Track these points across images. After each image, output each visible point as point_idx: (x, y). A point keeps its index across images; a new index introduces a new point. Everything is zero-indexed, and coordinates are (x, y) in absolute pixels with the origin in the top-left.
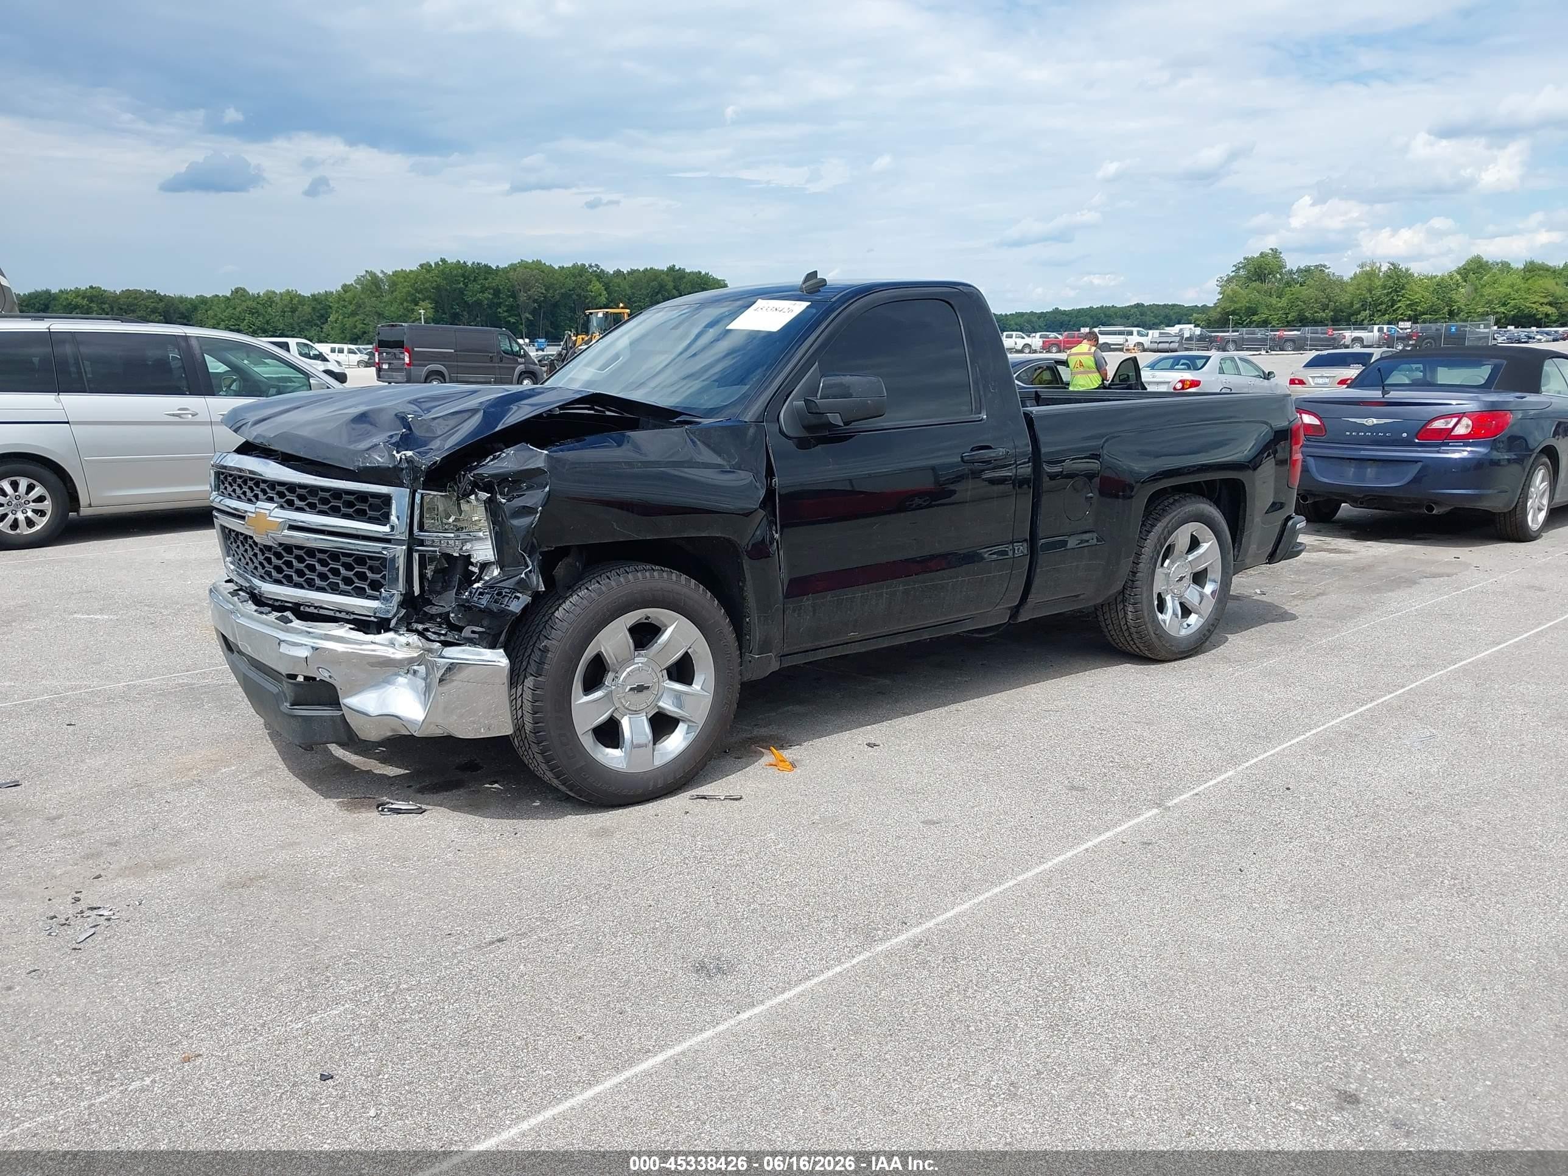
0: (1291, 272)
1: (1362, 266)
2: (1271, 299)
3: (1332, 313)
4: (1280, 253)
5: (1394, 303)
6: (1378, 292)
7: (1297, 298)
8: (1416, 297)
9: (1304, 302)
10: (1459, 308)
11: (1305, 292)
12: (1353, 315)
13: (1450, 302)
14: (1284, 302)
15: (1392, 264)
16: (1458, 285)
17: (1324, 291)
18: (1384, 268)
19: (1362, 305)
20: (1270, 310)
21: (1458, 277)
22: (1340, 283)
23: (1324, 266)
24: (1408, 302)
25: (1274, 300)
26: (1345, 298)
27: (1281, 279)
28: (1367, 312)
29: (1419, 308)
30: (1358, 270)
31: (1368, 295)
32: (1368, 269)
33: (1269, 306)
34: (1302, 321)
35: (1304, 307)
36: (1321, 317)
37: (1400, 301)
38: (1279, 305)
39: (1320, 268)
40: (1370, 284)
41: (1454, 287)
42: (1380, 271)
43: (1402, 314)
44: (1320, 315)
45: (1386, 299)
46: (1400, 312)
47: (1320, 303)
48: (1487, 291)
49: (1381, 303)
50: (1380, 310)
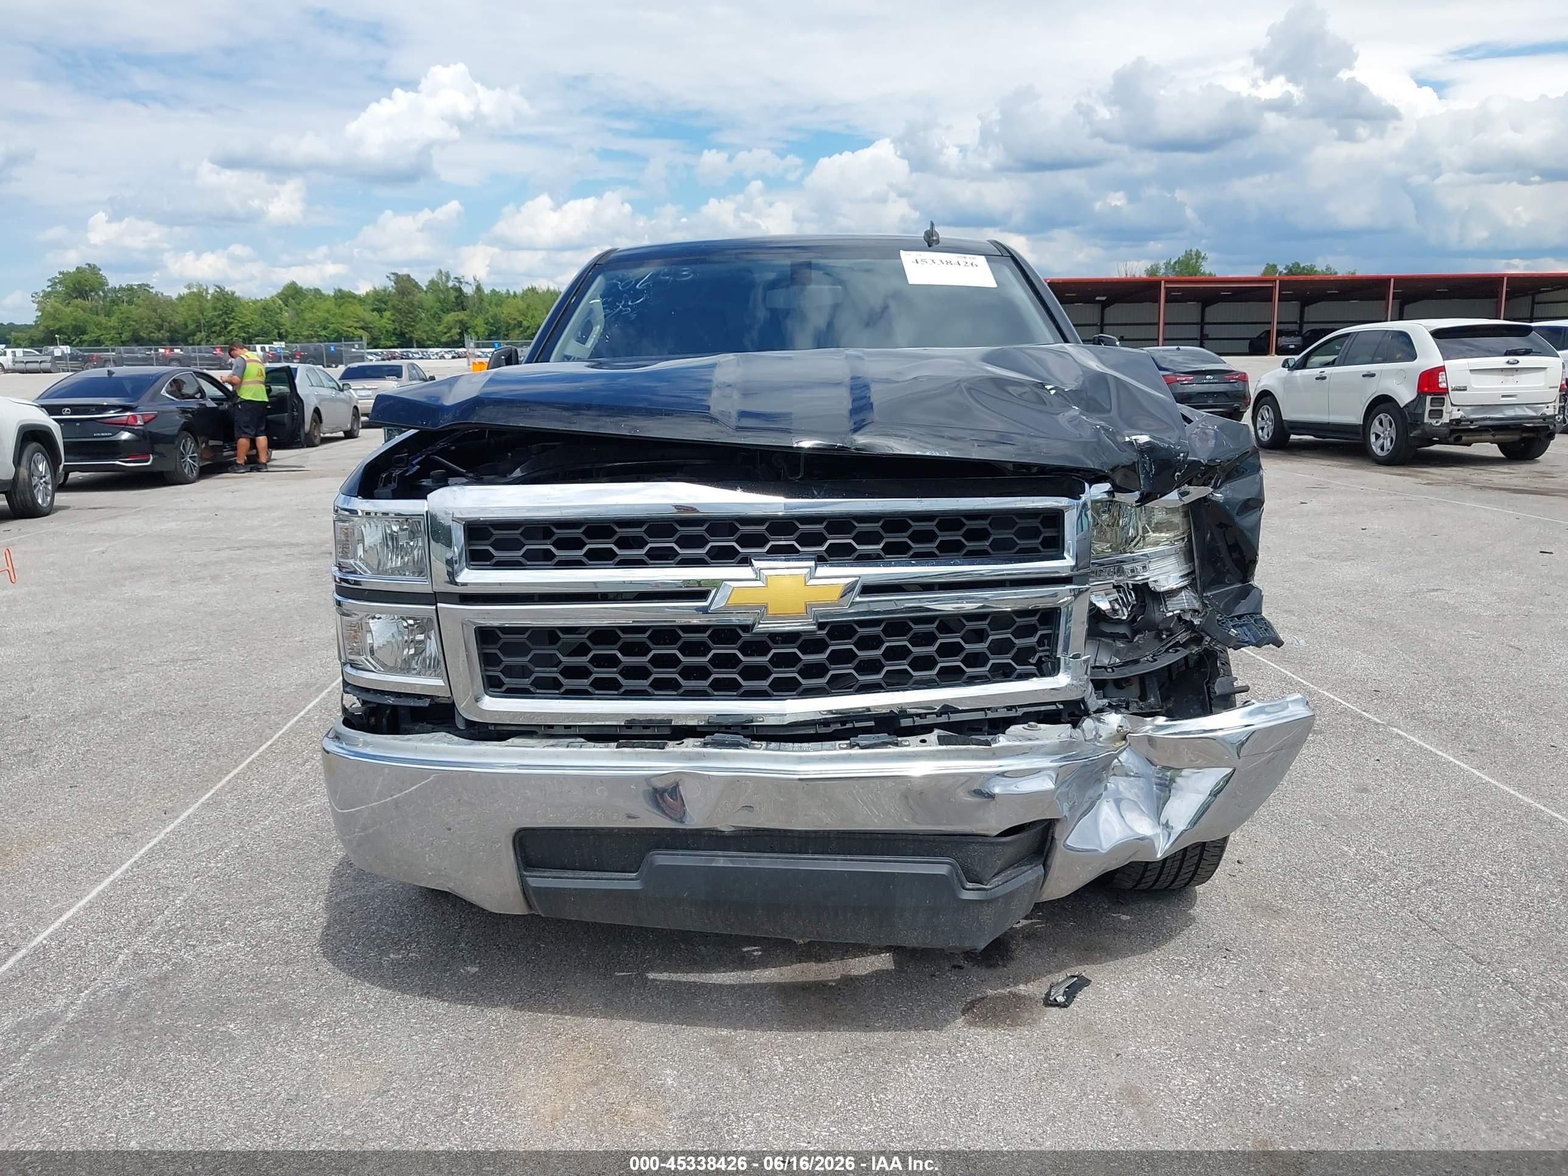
0: (114, 290)
1: (189, 287)
2: (99, 318)
3: (168, 334)
4: (100, 270)
5: (227, 325)
6: (210, 314)
7: (128, 317)
8: (247, 320)
9: (135, 321)
10: (286, 331)
11: (136, 312)
12: (189, 336)
13: (278, 326)
14: (113, 321)
15: (219, 287)
16: (281, 309)
17: (155, 311)
18: (211, 291)
19: (197, 326)
20: (100, 329)
21: (280, 302)
22: (169, 302)
23: (148, 285)
24: (240, 325)
25: (102, 319)
26: (178, 319)
27: (105, 297)
28: (203, 333)
29: (250, 330)
30: (186, 291)
31: (200, 316)
32: (195, 290)
33: (98, 325)
34: (138, 340)
35: (137, 327)
36: (158, 337)
37: (231, 323)
38: (109, 324)
39: (144, 287)
40: (200, 306)
41: (279, 311)
42: (207, 293)
43: (236, 336)
44: (157, 335)
45: (219, 321)
46: (234, 333)
47: (153, 323)
48: (307, 315)
49: (215, 325)
50: (215, 332)
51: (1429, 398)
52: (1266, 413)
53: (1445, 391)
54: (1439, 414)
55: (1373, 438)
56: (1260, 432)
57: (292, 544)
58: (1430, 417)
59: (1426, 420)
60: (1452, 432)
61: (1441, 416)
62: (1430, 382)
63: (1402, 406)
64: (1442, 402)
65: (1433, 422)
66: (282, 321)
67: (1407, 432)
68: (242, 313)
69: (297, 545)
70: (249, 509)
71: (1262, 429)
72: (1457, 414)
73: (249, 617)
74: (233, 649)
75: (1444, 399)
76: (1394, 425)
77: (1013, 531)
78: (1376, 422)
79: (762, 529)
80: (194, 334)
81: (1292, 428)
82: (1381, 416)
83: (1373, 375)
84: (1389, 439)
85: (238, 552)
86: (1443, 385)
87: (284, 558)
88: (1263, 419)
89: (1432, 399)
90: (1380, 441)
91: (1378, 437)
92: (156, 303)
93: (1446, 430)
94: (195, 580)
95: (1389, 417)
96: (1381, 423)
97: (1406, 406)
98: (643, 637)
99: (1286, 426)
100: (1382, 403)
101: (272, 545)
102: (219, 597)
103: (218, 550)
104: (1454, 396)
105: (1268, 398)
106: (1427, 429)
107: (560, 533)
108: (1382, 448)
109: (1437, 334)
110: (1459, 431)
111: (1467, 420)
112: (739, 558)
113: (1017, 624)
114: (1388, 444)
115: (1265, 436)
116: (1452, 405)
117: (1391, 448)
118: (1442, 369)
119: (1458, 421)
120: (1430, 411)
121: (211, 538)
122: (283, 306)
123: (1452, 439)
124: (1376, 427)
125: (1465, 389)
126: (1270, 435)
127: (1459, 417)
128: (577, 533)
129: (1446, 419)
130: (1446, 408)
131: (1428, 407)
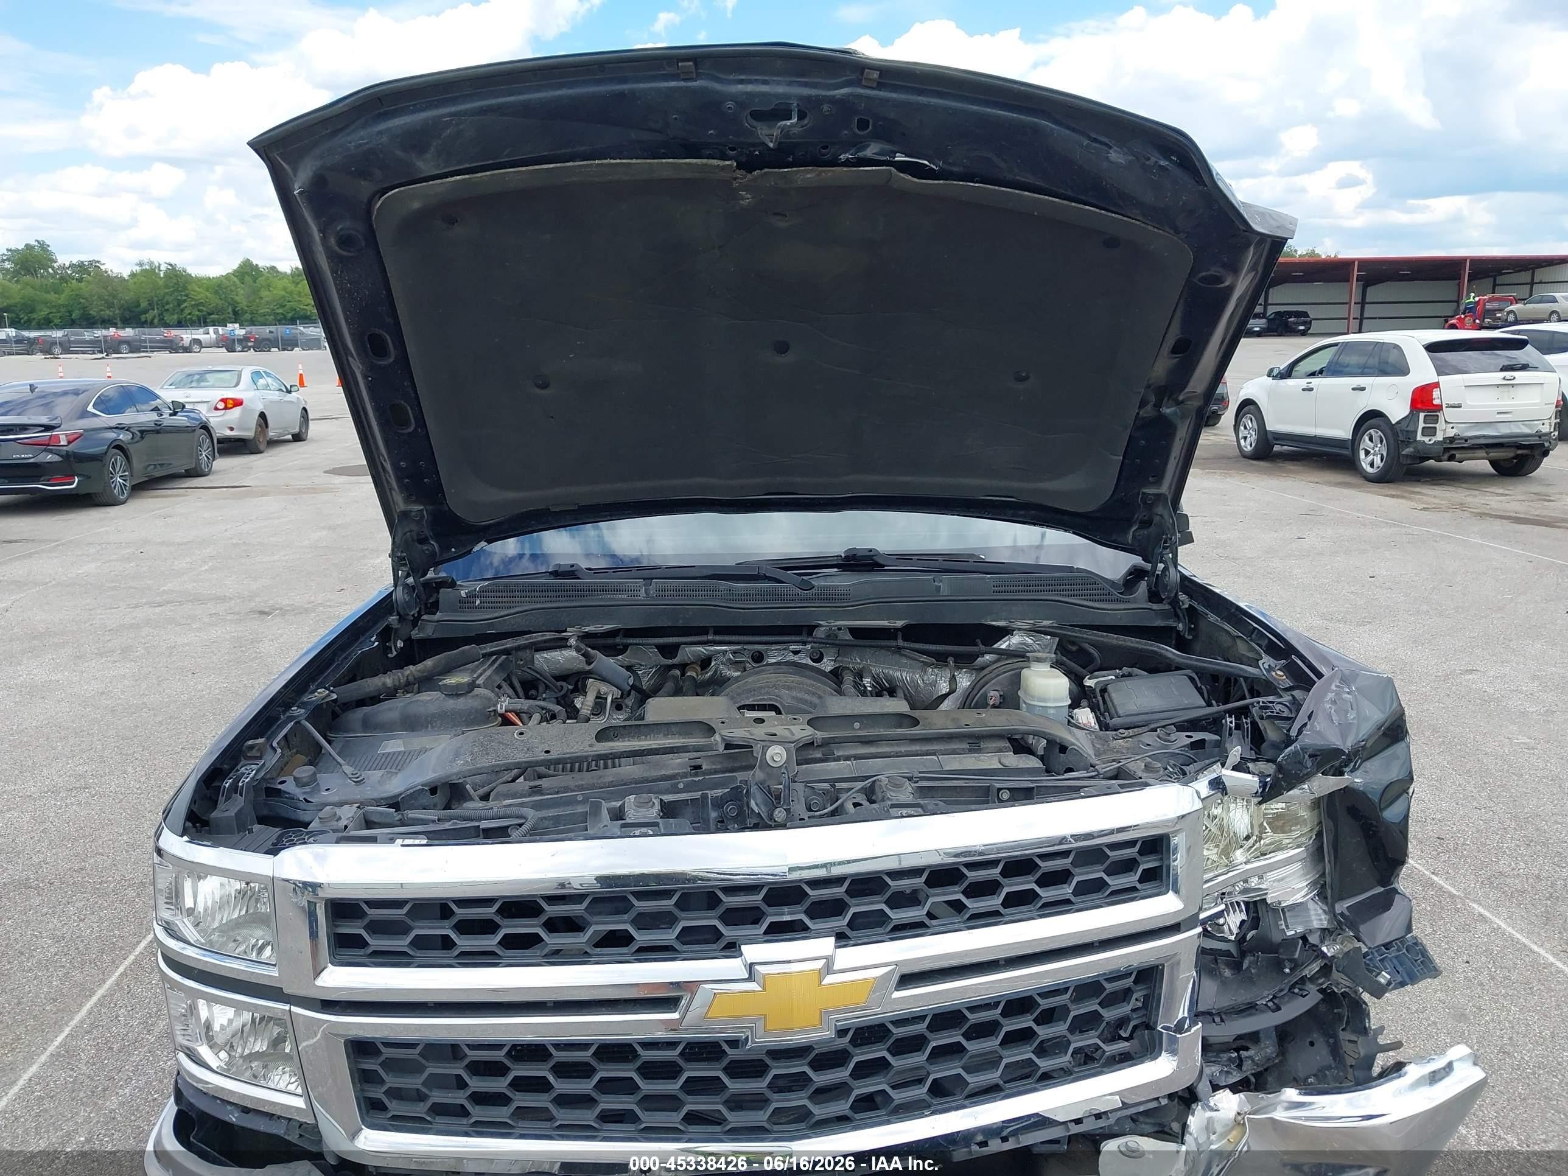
0: (64, 267)
1: (141, 264)
2: (49, 296)
3: (119, 313)
4: (49, 246)
5: (179, 302)
6: (163, 291)
7: (77, 295)
8: (200, 298)
9: (85, 299)
10: (242, 309)
11: (85, 289)
12: (141, 315)
13: (234, 304)
14: (63, 299)
15: (171, 265)
16: (236, 287)
17: (105, 288)
18: (163, 268)
19: (149, 304)
20: (49, 307)
21: (235, 279)
22: (119, 280)
23: (98, 262)
25: (52, 297)
26: (129, 297)
27: (55, 274)
28: (156, 311)
29: (204, 310)
31: (153, 294)
32: (147, 267)
33: (47, 303)
35: (88, 304)
36: (109, 317)
37: (185, 301)
38: (59, 302)
39: (94, 264)
40: (153, 283)
41: (234, 289)
44: (108, 313)
45: (170, 299)
46: (187, 311)
47: (104, 300)
48: (264, 293)
49: (168, 303)
50: (167, 310)
51: (1422, 415)
52: (1249, 422)
53: (1439, 408)
54: (1433, 432)
55: (1362, 454)
56: (1242, 441)
57: (219, 598)
58: (1423, 435)
59: (1419, 437)
60: (1446, 450)
61: (1434, 434)
62: (1423, 399)
63: (1394, 422)
64: (1436, 420)
65: (1426, 439)
66: (237, 299)
67: (1398, 449)
68: (195, 291)
69: (223, 599)
70: (180, 544)
71: (1245, 438)
72: (1451, 433)
73: (155, 715)
74: (130, 769)
75: (1438, 416)
76: (1385, 441)
77: (1103, 867)
78: (1366, 438)
79: (756, 899)
80: (146, 312)
81: (1277, 439)
82: (1372, 431)
83: (1363, 389)
84: (1379, 456)
85: (158, 610)
86: (1436, 402)
87: (207, 620)
88: (1245, 428)
89: (1425, 416)
90: (1370, 458)
91: (1367, 453)
92: (106, 280)
93: (1441, 448)
94: (101, 655)
95: (1380, 433)
96: (1371, 439)
97: (1398, 422)
98: (586, 1055)
99: (1270, 437)
100: (1371, 418)
101: (198, 599)
102: (126, 682)
103: (136, 606)
104: (1447, 414)
105: (1252, 407)
106: (1420, 447)
107: (461, 913)
108: (1372, 465)
109: (1432, 348)
110: (1452, 448)
111: (1461, 439)
112: (722, 943)
113: (1107, 992)
114: (1378, 461)
115: (1248, 447)
116: (1446, 421)
117: (1381, 465)
118: (1437, 385)
119: (1452, 440)
120: (1423, 428)
121: (130, 588)
122: (238, 282)
123: (1446, 457)
124: (1366, 443)
125: (1459, 406)
126: (1253, 445)
127: (1452, 435)
128: (489, 912)
129: (1439, 437)
130: (1440, 426)
131: (1421, 425)
